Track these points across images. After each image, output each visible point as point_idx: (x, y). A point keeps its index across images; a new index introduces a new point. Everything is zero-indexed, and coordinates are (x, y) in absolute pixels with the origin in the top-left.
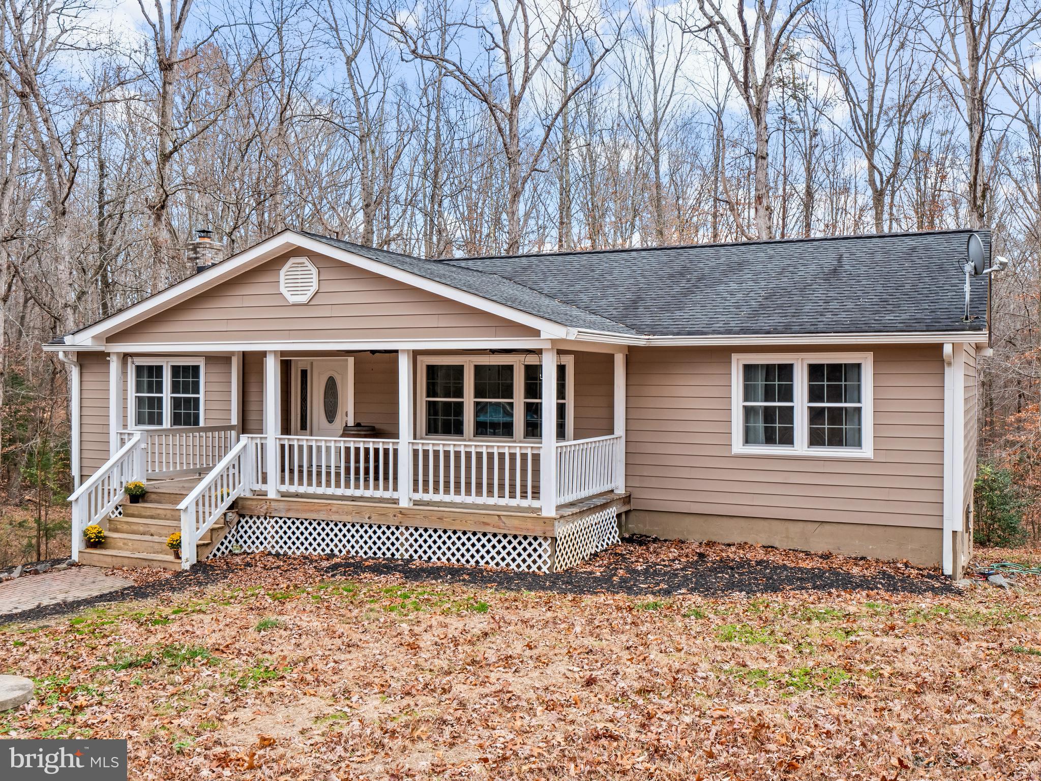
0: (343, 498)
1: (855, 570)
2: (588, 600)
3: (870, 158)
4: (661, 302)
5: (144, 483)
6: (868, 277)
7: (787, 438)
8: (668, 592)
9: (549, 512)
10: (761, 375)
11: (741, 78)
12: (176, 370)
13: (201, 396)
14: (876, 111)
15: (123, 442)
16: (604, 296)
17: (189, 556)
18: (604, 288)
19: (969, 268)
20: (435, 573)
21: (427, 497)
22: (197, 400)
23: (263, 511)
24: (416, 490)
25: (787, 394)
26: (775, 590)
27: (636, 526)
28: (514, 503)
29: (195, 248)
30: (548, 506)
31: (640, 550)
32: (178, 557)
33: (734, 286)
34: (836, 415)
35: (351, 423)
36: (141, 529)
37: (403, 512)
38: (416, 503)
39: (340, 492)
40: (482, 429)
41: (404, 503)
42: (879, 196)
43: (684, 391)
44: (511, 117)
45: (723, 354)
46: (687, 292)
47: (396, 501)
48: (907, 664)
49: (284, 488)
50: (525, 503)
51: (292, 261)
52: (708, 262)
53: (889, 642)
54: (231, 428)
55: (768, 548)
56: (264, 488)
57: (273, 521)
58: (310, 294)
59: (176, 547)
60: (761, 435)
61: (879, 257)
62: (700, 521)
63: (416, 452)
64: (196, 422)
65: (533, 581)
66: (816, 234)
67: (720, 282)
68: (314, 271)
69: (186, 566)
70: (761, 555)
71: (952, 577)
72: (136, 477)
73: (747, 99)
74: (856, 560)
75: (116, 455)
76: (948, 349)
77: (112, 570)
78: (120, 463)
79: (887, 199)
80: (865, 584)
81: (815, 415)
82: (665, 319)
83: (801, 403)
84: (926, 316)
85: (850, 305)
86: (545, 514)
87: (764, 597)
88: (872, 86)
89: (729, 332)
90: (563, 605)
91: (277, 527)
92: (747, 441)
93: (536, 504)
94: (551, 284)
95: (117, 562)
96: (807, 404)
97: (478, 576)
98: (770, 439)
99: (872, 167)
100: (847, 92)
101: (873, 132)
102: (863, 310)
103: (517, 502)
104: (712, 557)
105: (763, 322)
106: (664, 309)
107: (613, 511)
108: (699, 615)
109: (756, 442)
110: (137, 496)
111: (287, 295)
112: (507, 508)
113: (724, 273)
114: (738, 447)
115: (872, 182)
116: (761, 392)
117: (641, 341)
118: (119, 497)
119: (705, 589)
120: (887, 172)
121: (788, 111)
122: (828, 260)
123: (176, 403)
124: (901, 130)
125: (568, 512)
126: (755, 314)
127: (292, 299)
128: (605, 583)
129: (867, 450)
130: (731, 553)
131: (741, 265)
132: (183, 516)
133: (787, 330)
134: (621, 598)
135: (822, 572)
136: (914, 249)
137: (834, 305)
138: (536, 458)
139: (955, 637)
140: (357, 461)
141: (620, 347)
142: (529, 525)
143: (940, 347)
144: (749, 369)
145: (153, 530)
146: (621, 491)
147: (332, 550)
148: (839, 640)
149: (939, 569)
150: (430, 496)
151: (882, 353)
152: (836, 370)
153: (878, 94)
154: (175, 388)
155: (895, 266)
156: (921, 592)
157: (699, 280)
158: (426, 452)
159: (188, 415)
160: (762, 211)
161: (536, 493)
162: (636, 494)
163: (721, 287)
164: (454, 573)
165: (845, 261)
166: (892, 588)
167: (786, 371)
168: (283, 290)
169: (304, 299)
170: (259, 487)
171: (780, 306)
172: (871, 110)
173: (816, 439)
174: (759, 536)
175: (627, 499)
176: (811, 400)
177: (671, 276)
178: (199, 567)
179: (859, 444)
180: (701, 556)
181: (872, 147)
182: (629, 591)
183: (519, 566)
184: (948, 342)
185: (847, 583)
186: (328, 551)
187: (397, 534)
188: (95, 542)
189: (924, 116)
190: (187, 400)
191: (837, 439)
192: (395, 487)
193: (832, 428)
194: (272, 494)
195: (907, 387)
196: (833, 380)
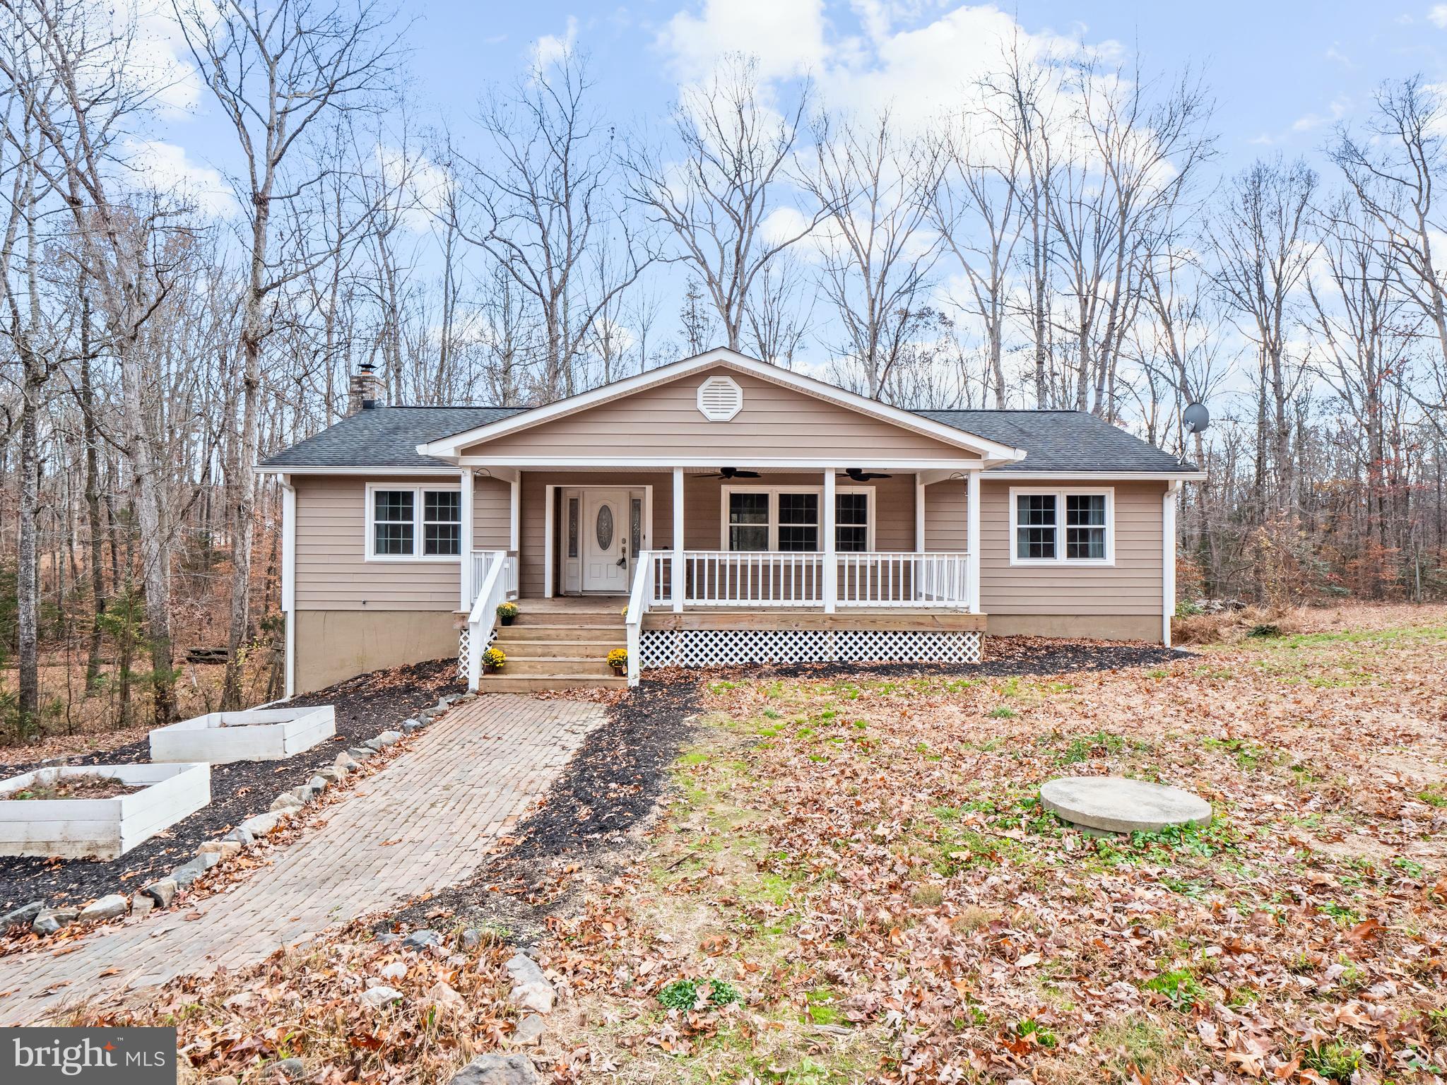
9: (976, 609)
10: (1029, 504)
17: (635, 672)
21: (853, 604)
22: (456, 529)
23: (672, 625)
24: (841, 598)
25: (1050, 518)
29: (360, 382)
30: (974, 604)
32: (621, 674)
34: (1084, 533)
36: (539, 651)
38: (837, 609)
41: (830, 610)
49: (691, 603)
51: (712, 379)
54: (513, 555)
57: (681, 636)
58: (732, 412)
59: (620, 664)
60: (1029, 551)
64: (456, 550)
68: (739, 390)
69: (634, 683)
72: (501, 599)
86: (973, 611)
91: (687, 641)
92: (1019, 556)
95: (538, 686)
109: (1025, 556)
110: (508, 618)
111: (707, 412)
116: (1028, 518)
123: (430, 530)
127: (713, 417)
129: (1110, 559)
143: (1166, 483)
144: (1021, 500)
145: (555, 651)
147: (751, 659)
151: (1121, 487)
152: (1085, 500)
154: (430, 514)
158: (852, 565)
159: (444, 544)
167: (1050, 501)
168: (701, 407)
169: (727, 417)
170: (662, 602)
173: (1072, 553)
176: (1069, 522)
178: (644, 683)
179: (1101, 553)
183: (950, 659)
186: (746, 660)
187: (825, 638)
188: (495, 668)
190: (444, 528)
191: (1084, 553)
192: (819, 597)
193: (1082, 544)
194: (678, 609)
195: (1139, 512)
196: (1082, 508)
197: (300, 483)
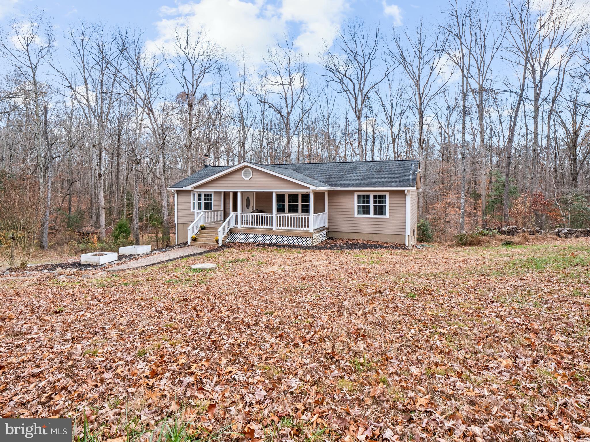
0: (258, 228)
1: (385, 245)
2: (322, 251)
3: (391, 129)
4: (336, 178)
5: (204, 225)
6: (388, 172)
7: (368, 213)
8: (341, 249)
9: (311, 231)
10: (362, 197)
11: (354, 107)
12: (205, 195)
13: (213, 202)
14: (393, 115)
15: (198, 215)
16: (321, 176)
17: (220, 243)
18: (321, 174)
19: (411, 172)
20: (284, 246)
21: (280, 228)
22: (211, 203)
23: (237, 232)
24: (277, 226)
25: (368, 202)
26: (366, 249)
27: (331, 235)
28: (302, 229)
29: (204, 160)
30: (311, 229)
31: (332, 241)
32: (217, 243)
33: (355, 174)
34: (380, 207)
35: (255, 209)
36: (207, 237)
37: (274, 232)
38: (277, 229)
39: (257, 227)
40: (290, 211)
41: (274, 229)
42: (394, 141)
43: (343, 201)
44: (287, 119)
45: (353, 192)
46: (343, 176)
47: (272, 229)
48: (394, 260)
49: (243, 226)
50: (305, 229)
51: (245, 169)
52: (348, 167)
53: (390, 257)
54: (222, 210)
55: (363, 240)
56: (237, 226)
57: (240, 235)
58: (250, 177)
59: (217, 241)
60: (362, 212)
61: (391, 167)
62: (346, 234)
63: (277, 217)
64: (211, 209)
65: (309, 248)
66: (375, 159)
67: (351, 173)
68: (251, 172)
69: (220, 245)
70: (362, 242)
71: (408, 246)
72: (202, 223)
73: (356, 114)
74: (385, 243)
75: (196, 219)
76: (406, 192)
77: (200, 246)
78: (197, 221)
79: (397, 140)
80: (386, 247)
81: (375, 207)
82: (338, 183)
83: (372, 204)
84: (402, 183)
85: (384, 180)
86: (310, 232)
87: (363, 250)
88: (392, 108)
89: (354, 187)
90: (317, 252)
92: (358, 214)
93: (308, 229)
94: (307, 172)
95: (201, 245)
96: (373, 205)
97: (294, 247)
98: (364, 213)
99: (392, 132)
100: (384, 109)
101: (392, 121)
102: (386, 181)
103: (303, 229)
104: (350, 242)
105: (362, 184)
106: (337, 180)
107: (325, 231)
108: (349, 253)
109: (360, 214)
110: (203, 228)
112: (301, 230)
113: (352, 170)
114: (356, 215)
115: (392, 136)
116: (362, 202)
117: (332, 189)
118: (198, 228)
119: (350, 249)
120: (396, 133)
121: (367, 114)
122: (378, 167)
123: (205, 204)
124: (400, 120)
125: (316, 231)
126: (360, 182)
127: (245, 179)
128: (325, 248)
129: (387, 216)
130: (354, 241)
131: (356, 168)
132: (219, 233)
133: (368, 186)
134: (330, 250)
135: (377, 245)
136: (400, 165)
137: (380, 180)
138: (308, 218)
139: (404, 256)
140: (257, 219)
141: (326, 191)
142: (306, 234)
143: (405, 191)
144: (359, 196)
145: (210, 237)
146: (327, 226)
148: (380, 257)
149: (404, 244)
150: (281, 228)
151: (391, 192)
152: (380, 196)
153: (394, 110)
154: (205, 200)
155: (395, 169)
156: (399, 249)
157: (346, 172)
158: (280, 217)
159: (208, 207)
160: (360, 147)
161: (308, 227)
162: (331, 227)
163: (352, 174)
164: (289, 246)
165: (383, 168)
166: (393, 248)
167: (368, 196)
168: (243, 176)
169: (249, 179)
170: (236, 226)
171: (366, 180)
172: (391, 115)
173: (375, 213)
174: (361, 237)
175: (328, 228)
176: (374, 203)
177: (338, 171)
178: (223, 246)
179: (386, 214)
180: (347, 242)
181: (392, 126)
182: (332, 249)
183: (304, 244)
184: (406, 189)
185: (382, 247)
186: (255, 242)
187: (273, 237)
188: (194, 240)
189: (407, 117)
190: (208, 203)
191: (380, 213)
192: (272, 226)
193: (379, 211)
194: (239, 228)
195: (397, 200)
196: (379, 199)
197: (178, 192)
